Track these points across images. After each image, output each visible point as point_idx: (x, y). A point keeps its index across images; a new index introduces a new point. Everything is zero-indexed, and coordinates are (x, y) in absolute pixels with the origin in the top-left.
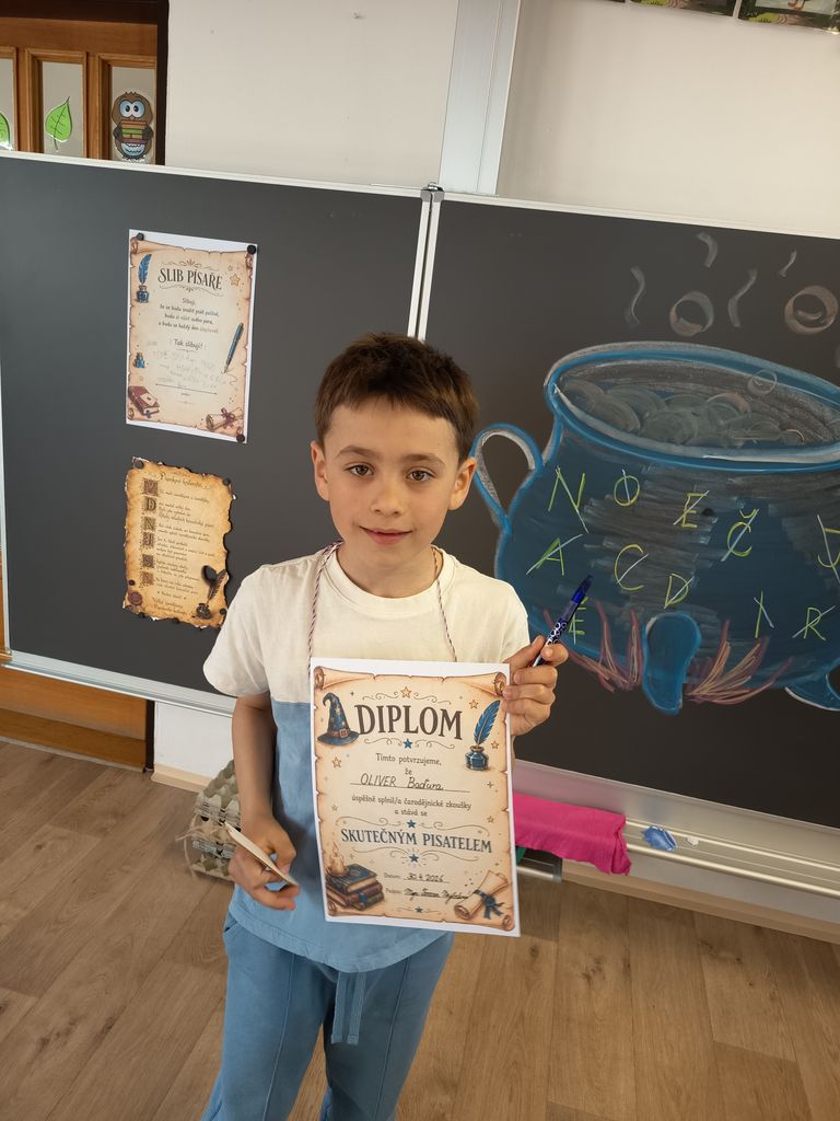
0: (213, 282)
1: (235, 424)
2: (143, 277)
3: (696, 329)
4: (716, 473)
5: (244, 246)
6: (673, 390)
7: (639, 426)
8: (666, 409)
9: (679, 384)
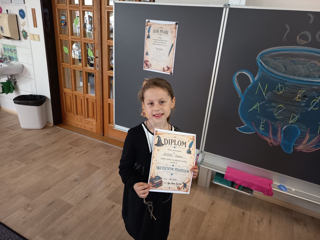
0: (166, 32)
1: (170, 70)
2: (149, 32)
3: (305, 42)
4: (309, 85)
5: (175, 23)
6: (296, 60)
7: (285, 71)
8: (294, 66)
9: (299, 59)
